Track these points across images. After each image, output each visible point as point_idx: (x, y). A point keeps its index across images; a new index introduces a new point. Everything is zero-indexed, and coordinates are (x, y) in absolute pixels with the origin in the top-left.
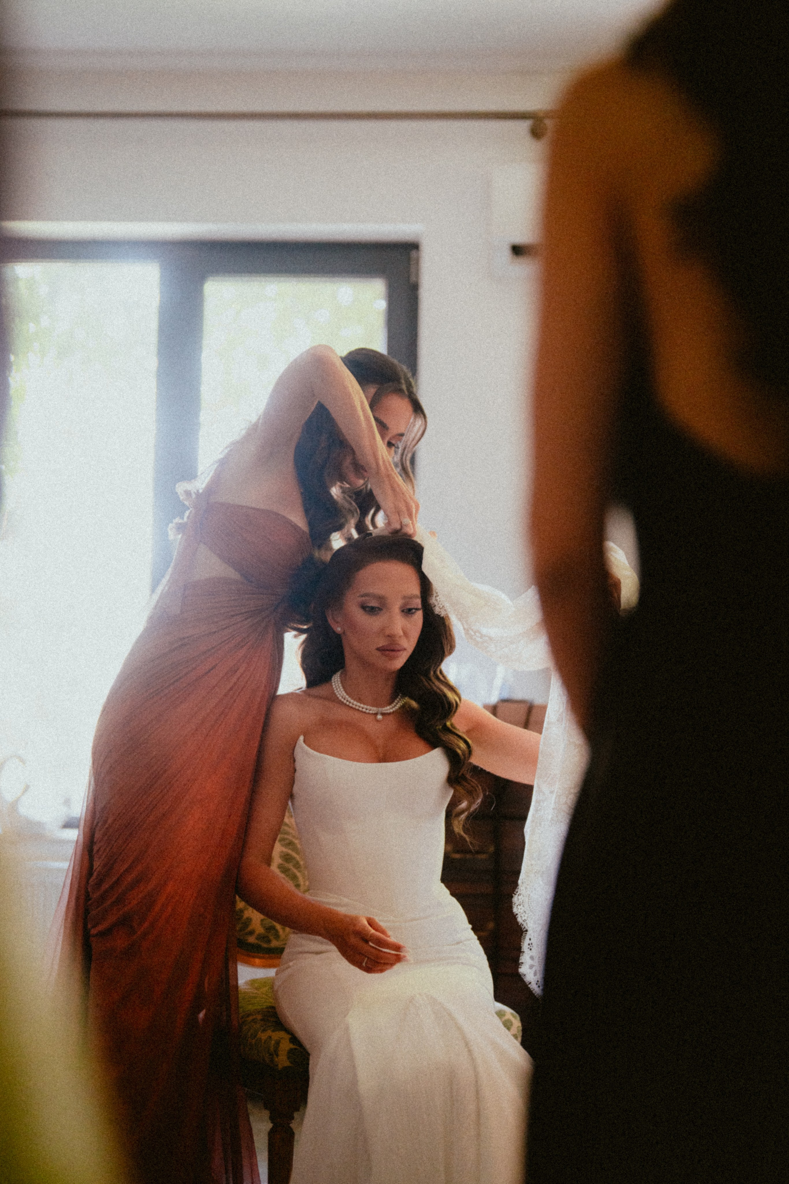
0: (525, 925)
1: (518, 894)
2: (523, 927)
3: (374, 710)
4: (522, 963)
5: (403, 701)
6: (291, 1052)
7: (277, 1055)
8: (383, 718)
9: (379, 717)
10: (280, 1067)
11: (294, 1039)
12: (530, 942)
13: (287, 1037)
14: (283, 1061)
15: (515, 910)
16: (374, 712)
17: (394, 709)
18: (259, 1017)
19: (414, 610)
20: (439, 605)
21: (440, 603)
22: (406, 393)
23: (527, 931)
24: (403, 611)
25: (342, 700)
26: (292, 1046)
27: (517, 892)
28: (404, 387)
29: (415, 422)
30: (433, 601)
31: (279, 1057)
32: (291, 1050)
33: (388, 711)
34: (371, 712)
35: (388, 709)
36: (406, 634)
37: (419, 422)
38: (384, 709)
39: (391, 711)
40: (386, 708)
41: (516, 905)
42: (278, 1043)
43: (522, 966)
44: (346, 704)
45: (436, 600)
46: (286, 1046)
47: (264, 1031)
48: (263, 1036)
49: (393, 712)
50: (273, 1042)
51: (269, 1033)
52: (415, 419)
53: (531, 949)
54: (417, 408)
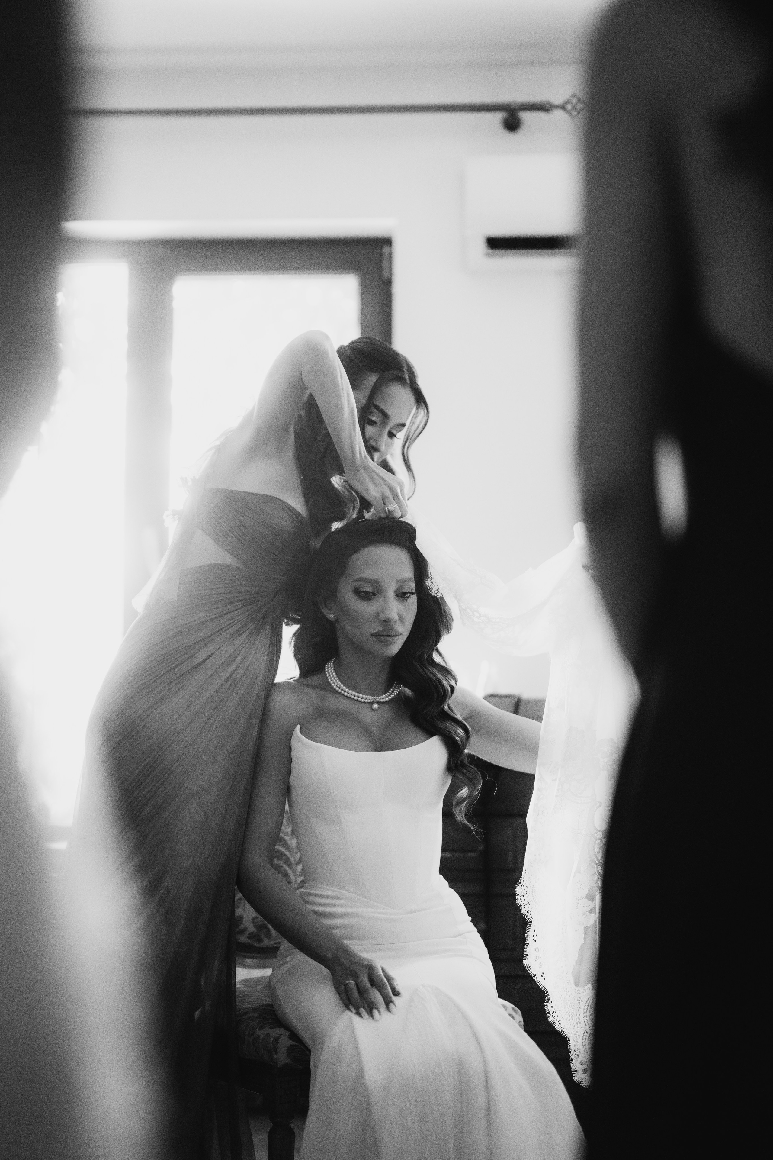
0: (529, 916)
1: (520, 885)
2: (527, 918)
3: (369, 698)
4: (527, 955)
5: (399, 689)
6: (290, 1048)
7: (277, 1053)
8: (379, 707)
9: (375, 706)
10: (280, 1064)
11: (294, 1035)
12: (535, 934)
13: (287, 1033)
14: (282, 1058)
15: (518, 901)
16: (369, 701)
17: (390, 698)
18: (256, 1015)
19: (408, 595)
20: (435, 587)
21: (436, 585)
22: (408, 381)
23: (531, 922)
24: (397, 595)
25: (337, 689)
26: (291, 1042)
27: (520, 883)
28: (406, 376)
29: (418, 412)
30: (429, 583)
31: (279, 1055)
32: (291, 1046)
33: (384, 700)
34: (366, 701)
35: (385, 698)
36: (401, 619)
37: (422, 412)
38: (380, 697)
39: (387, 699)
40: (382, 697)
41: (519, 896)
42: (277, 1039)
43: (526, 959)
44: (340, 693)
45: (432, 582)
46: (285, 1042)
47: (261, 1028)
48: (261, 1033)
49: (390, 700)
50: (272, 1039)
51: (267, 1030)
52: (417, 409)
53: (535, 941)
54: (420, 399)
